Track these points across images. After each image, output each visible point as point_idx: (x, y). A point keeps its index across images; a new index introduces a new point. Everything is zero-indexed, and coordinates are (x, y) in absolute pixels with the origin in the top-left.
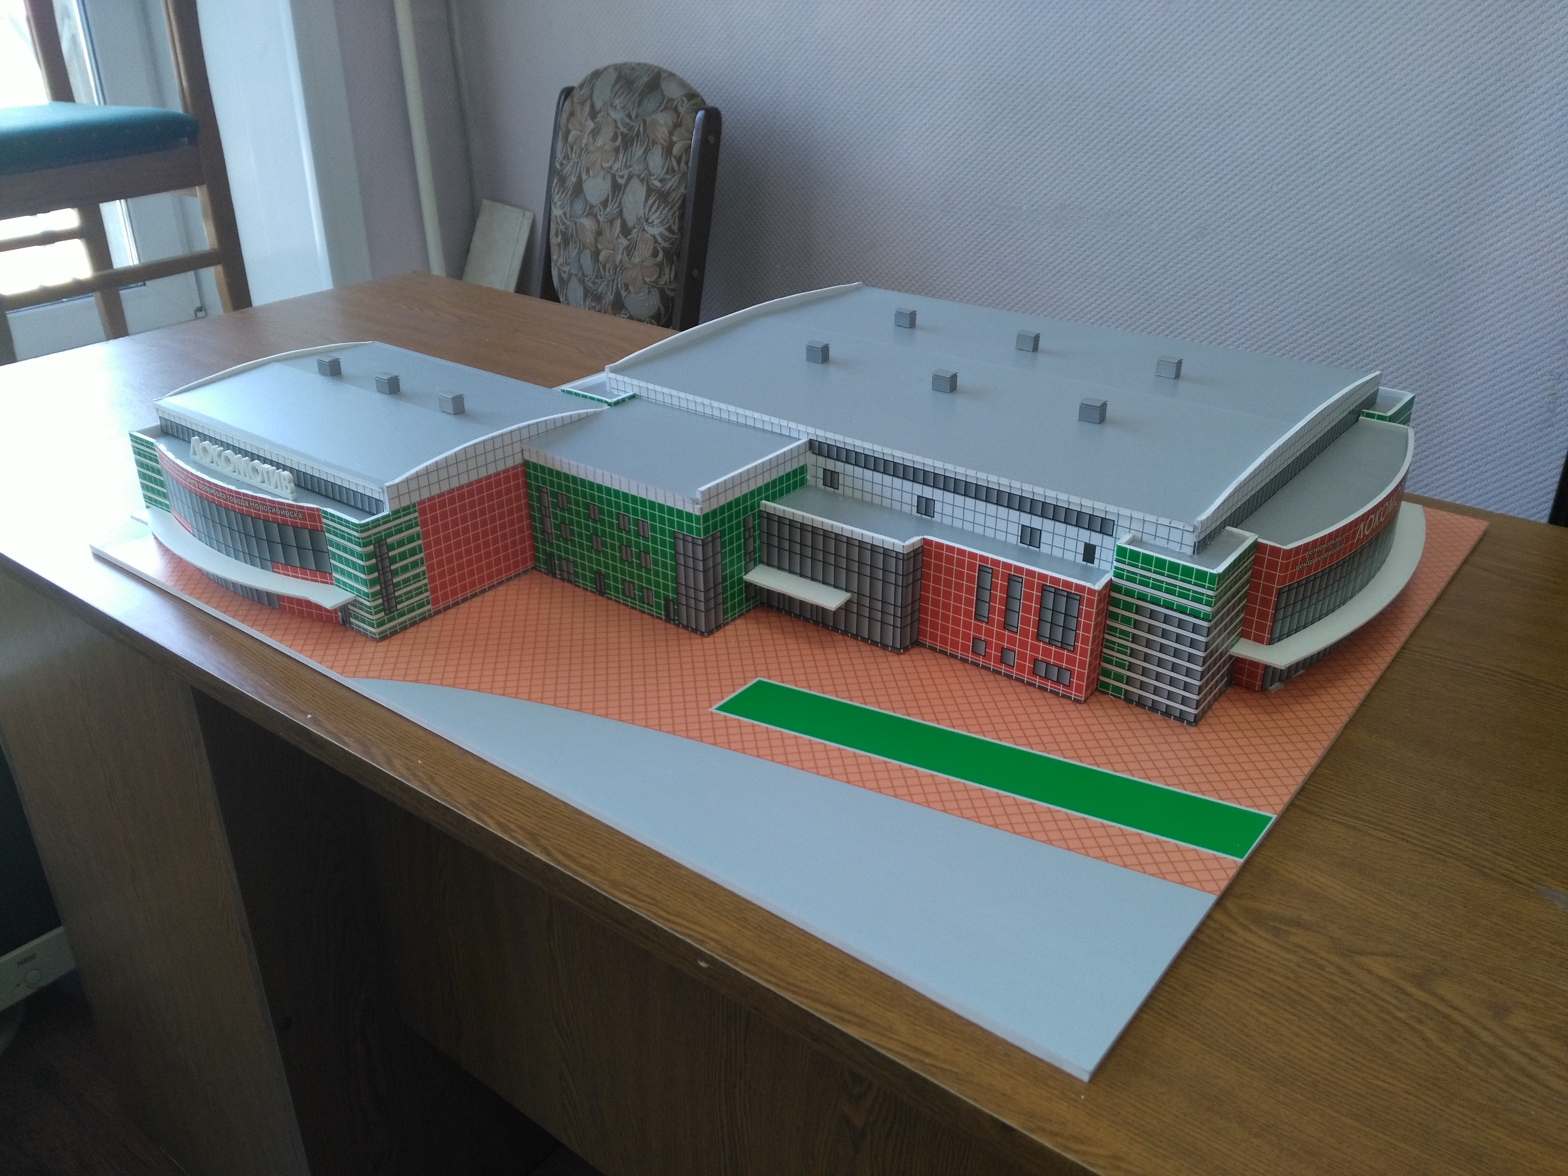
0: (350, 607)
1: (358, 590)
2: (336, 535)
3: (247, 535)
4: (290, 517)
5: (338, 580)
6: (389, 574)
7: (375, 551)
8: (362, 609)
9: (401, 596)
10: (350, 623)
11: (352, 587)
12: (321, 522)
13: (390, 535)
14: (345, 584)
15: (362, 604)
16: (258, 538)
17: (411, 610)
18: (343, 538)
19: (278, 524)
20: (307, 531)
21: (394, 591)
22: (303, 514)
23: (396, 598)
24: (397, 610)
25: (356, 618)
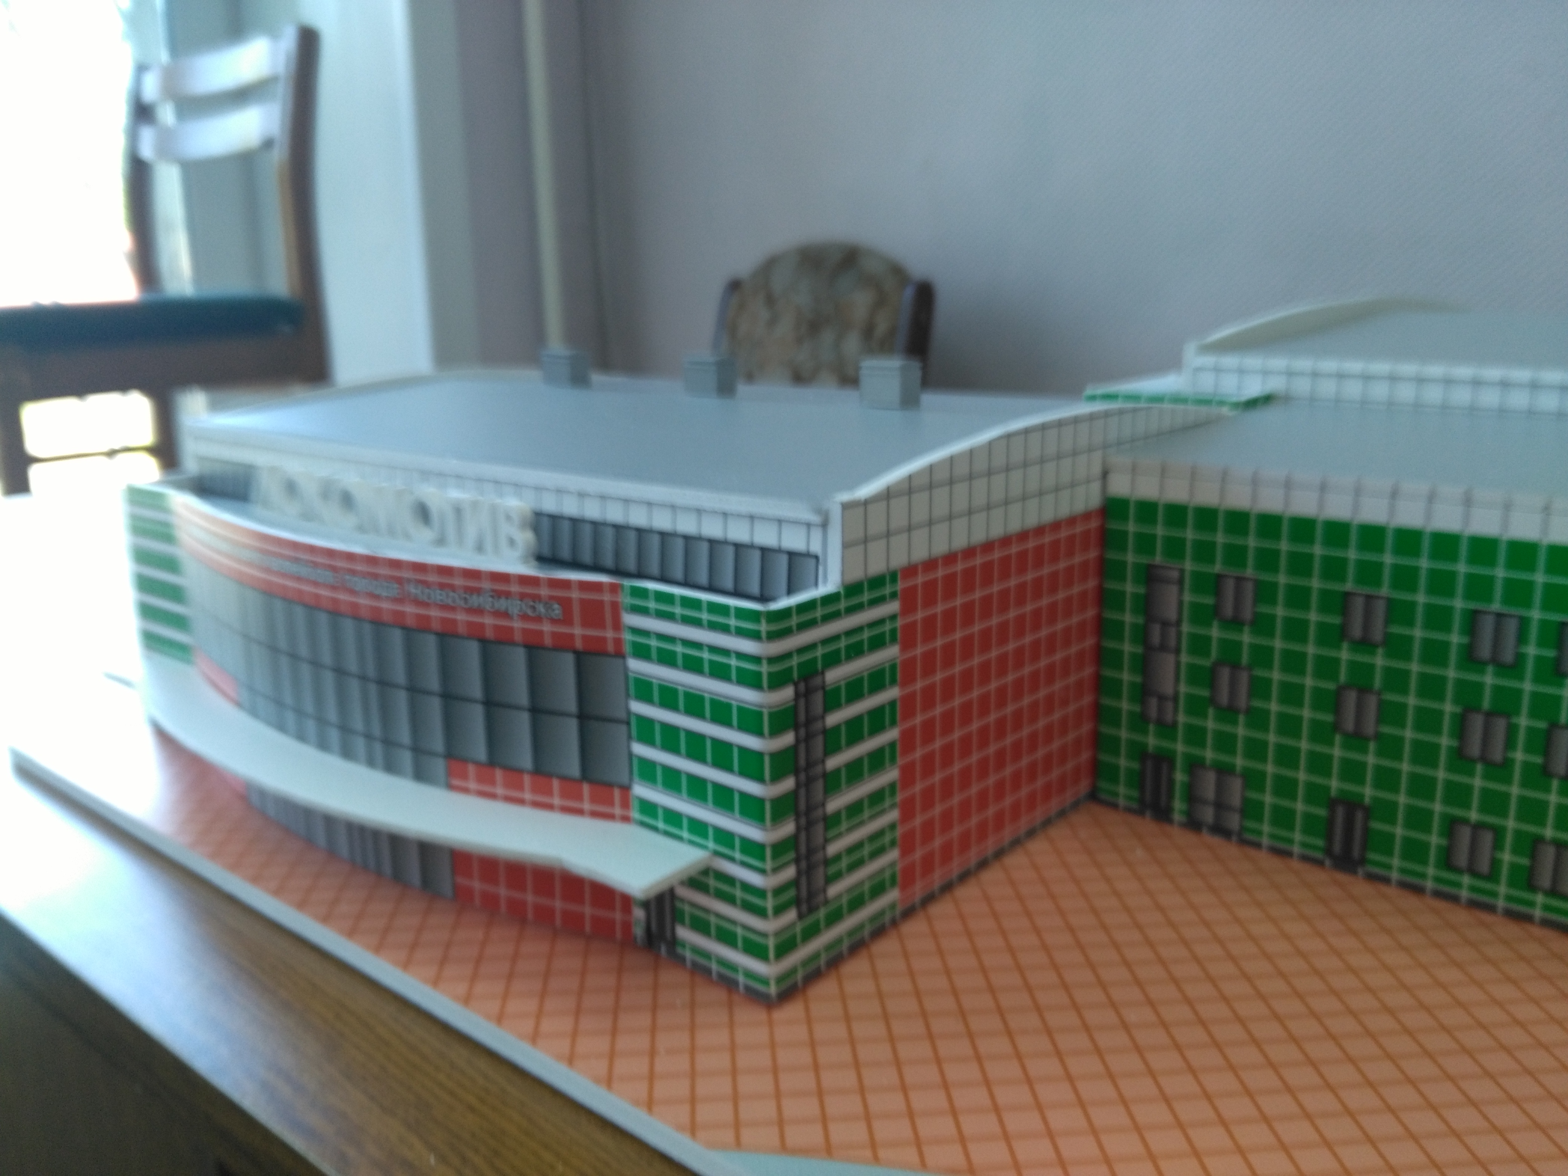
0: (683, 892)
1: (724, 837)
2: (667, 659)
3: (384, 683)
4: (524, 617)
5: (648, 808)
6: (819, 785)
7: (795, 708)
8: (730, 900)
9: (838, 857)
10: (674, 943)
11: (698, 827)
12: (617, 625)
13: (832, 660)
14: (673, 817)
15: (730, 880)
16: (414, 690)
17: (856, 903)
18: (693, 666)
19: (483, 641)
20: (569, 659)
21: (827, 841)
22: (566, 603)
23: (827, 862)
24: (826, 902)
25: (701, 926)
